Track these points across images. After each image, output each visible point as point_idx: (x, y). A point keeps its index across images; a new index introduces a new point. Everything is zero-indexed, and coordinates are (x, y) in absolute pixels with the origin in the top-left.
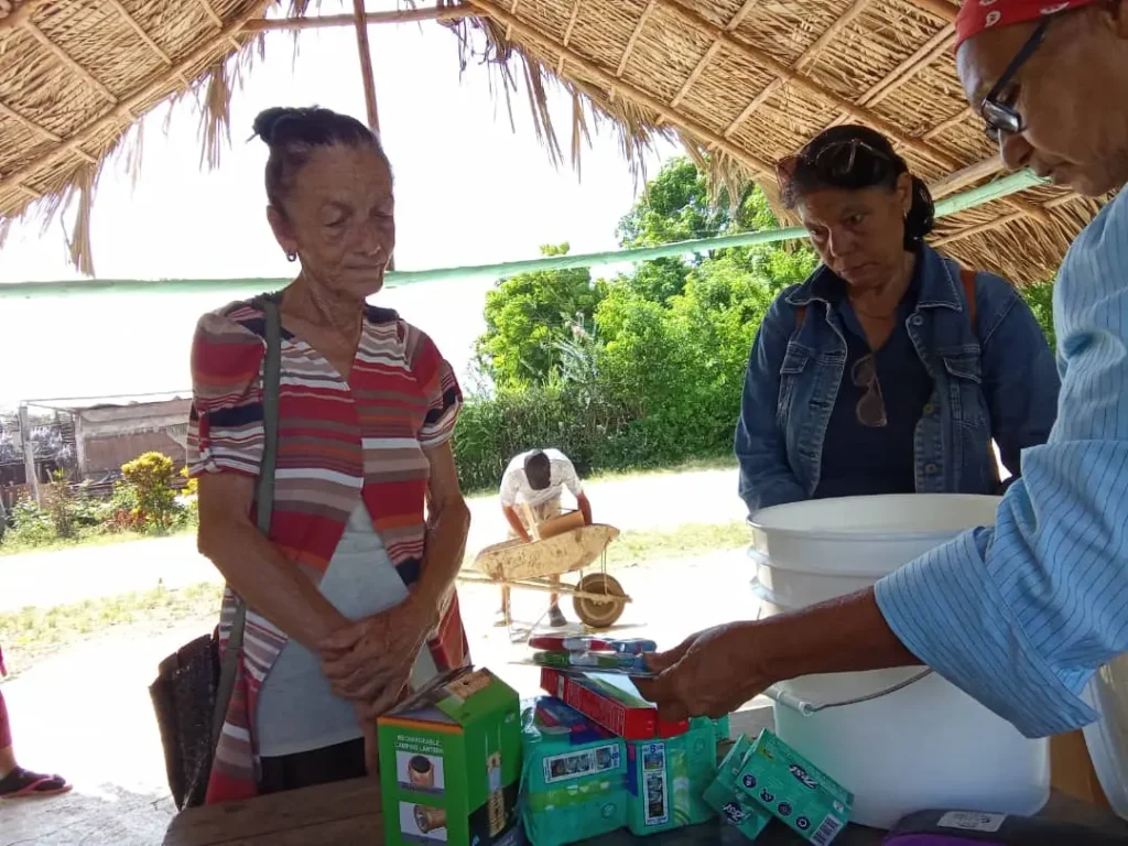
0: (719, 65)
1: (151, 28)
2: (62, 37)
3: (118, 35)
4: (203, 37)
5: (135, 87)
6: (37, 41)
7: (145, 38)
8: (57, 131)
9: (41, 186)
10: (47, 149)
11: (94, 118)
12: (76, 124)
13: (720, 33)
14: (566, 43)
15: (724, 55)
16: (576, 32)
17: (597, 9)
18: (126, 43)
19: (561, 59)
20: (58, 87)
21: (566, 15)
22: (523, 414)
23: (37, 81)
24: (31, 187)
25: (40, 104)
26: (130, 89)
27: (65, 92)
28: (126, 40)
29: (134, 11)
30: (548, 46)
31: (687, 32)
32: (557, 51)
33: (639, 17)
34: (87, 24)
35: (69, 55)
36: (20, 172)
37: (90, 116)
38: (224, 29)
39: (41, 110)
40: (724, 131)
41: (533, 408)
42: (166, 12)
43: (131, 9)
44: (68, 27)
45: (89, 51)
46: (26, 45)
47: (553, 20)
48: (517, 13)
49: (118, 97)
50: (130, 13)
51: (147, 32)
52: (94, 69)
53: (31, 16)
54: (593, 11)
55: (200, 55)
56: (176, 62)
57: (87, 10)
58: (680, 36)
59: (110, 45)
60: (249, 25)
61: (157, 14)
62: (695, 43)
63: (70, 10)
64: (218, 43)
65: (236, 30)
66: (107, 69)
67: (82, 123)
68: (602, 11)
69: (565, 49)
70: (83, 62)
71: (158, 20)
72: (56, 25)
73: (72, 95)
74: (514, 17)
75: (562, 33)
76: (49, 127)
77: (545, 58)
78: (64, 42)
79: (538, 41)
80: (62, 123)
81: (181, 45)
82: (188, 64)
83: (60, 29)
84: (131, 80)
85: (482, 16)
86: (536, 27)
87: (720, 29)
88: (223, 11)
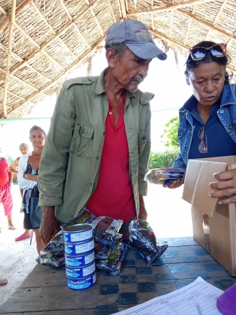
0: (232, 47)
1: (73, 50)
2: (52, 54)
3: (65, 53)
4: (86, 52)
5: (70, 66)
6: (46, 56)
7: (72, 53)
8: (52, 79)
9: (48, 93)
10: (49, 83)
11: (60, 75)
12: (56, 77)
13: (232, 36)
14: (185, 45)
15: (234, 44)
16: (188, 41)
17: (194, 34)
18: (68, 55)
19: (184, 49)
20: (51, 68)
21: (185, 36)
22: (172, 155)
23: (46, 66)
24: (46, 93)
25: (47, 72)
26: (68, 67)
27: (53, 68)
28: (67, 54)
29: (69, 46)
30: (180, 46)
31: (221, 37)
32: (182, 47)
33: (207, 34)
34: (58, 50)
35: (54, 59)
36: (43, 89)
37: (59, 74)
38: (91, 49)
39: (47, 73)
40: (234, 67)
41: (175, 154)
42: (77, 46)
43: (68, 46)
44: (53, 52)
45: (58, 58)
46: (44, 57)
47: (181, 38)
48: (170, 37)
49: (65, 69)
50: (68, 47)
51: (72, 51)
52: (60, 62)
53: (45, 50)
54: (193, 34)
55: (86, 57)
56: (80, 59)
57: (58, 46)
58: (219, 39)
59: (64, 56)
60: (98, 48)
61: (75, 46)
62: (224, 41)
63: (54, 47)
64: (90, 53)
65: (95, 50)
66: (63, 62)
67: (57, 76)
68: (195, 34)
69: (185, 47)
70: (57, 60)
71: (75, 48)
72: (51, 51)
73: (55, 69)
74: (170, 39)
75: (183, 42)
76: (49, 78)
77: (179, 50)
78: (53, 55)
79: (177, 45)
80: (53, 77)
81: (81, 55)
82: (83, 59)
83: (52, 52)
84: (69, 65)
85: (160, 39)
86: (176, 41)
87: (232, 35)
88: (91, 45)
